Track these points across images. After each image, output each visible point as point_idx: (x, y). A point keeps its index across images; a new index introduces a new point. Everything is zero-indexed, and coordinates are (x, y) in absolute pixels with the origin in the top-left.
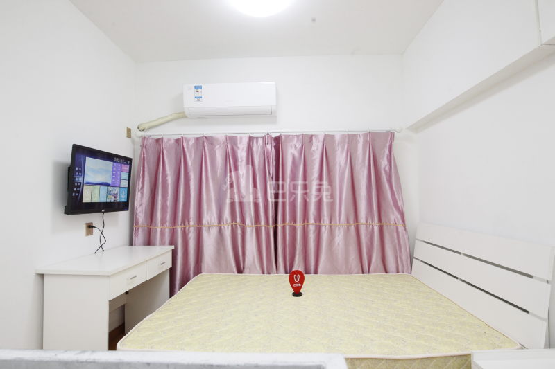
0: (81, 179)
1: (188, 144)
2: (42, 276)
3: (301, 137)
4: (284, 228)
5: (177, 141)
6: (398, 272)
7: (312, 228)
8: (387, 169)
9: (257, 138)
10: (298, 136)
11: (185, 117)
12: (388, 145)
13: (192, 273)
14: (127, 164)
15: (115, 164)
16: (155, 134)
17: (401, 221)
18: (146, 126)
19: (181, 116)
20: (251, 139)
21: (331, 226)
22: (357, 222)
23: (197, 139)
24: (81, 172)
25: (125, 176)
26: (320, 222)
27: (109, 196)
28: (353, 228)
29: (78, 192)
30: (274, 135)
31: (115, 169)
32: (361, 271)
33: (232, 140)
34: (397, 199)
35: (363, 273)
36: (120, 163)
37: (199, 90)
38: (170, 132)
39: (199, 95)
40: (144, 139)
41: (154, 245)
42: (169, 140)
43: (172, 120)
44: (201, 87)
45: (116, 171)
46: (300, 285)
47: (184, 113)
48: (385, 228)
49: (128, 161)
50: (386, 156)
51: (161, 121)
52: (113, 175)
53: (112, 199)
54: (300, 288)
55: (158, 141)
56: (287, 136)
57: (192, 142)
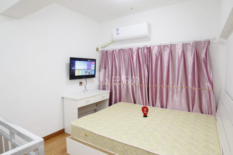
0: (74, 68)
1: (116, 52)
2: (63, 98)
3: (159, 46)
4: (152, 87)
5: (113, 51)
6: (209, 114)
7: (164, 89)
8: (205, 60)
9: (141, 48)
10: (158, 46)
11: (115, 42)
12: (206, 47)
13: (118, 101)
14: (94, 61)
15: (88, 62)
16: (106, 49)
17: (211, 88)
18: (103, 46)
19: (113, 42)
20: (138, 49)
21: (173, 88)
22: (187, 87)
23: (119, 50)
24: (74, 66)
25: (93, 66)
26: (168, 86)
27: (86, 73)
28: (184, 90)
29: (73, 72)
30: (148, 46)
31: (88, 64)
32: (188, 110)
33: (131, 50)
34: (210, 76)
35: (189, 111)
36: (90, 61)
37: (118, 31)
38: (110, 48)
39: (117, 33)
40: (102, 51)
41: (106, 90)
42: (110, 51)
43: (111, 43)
44: (118, 29)
45: (89, 64)
46: (146, 113)
47: (113, 40)
48: (202, 91)
49: (94, 60)
50: (204, 53)
51: (108, 44)
52: (87, 66)
53: (88, 74)
54: (147, 114)
55: (107, 52)
56: (154, 47)
57: (117, 51)
